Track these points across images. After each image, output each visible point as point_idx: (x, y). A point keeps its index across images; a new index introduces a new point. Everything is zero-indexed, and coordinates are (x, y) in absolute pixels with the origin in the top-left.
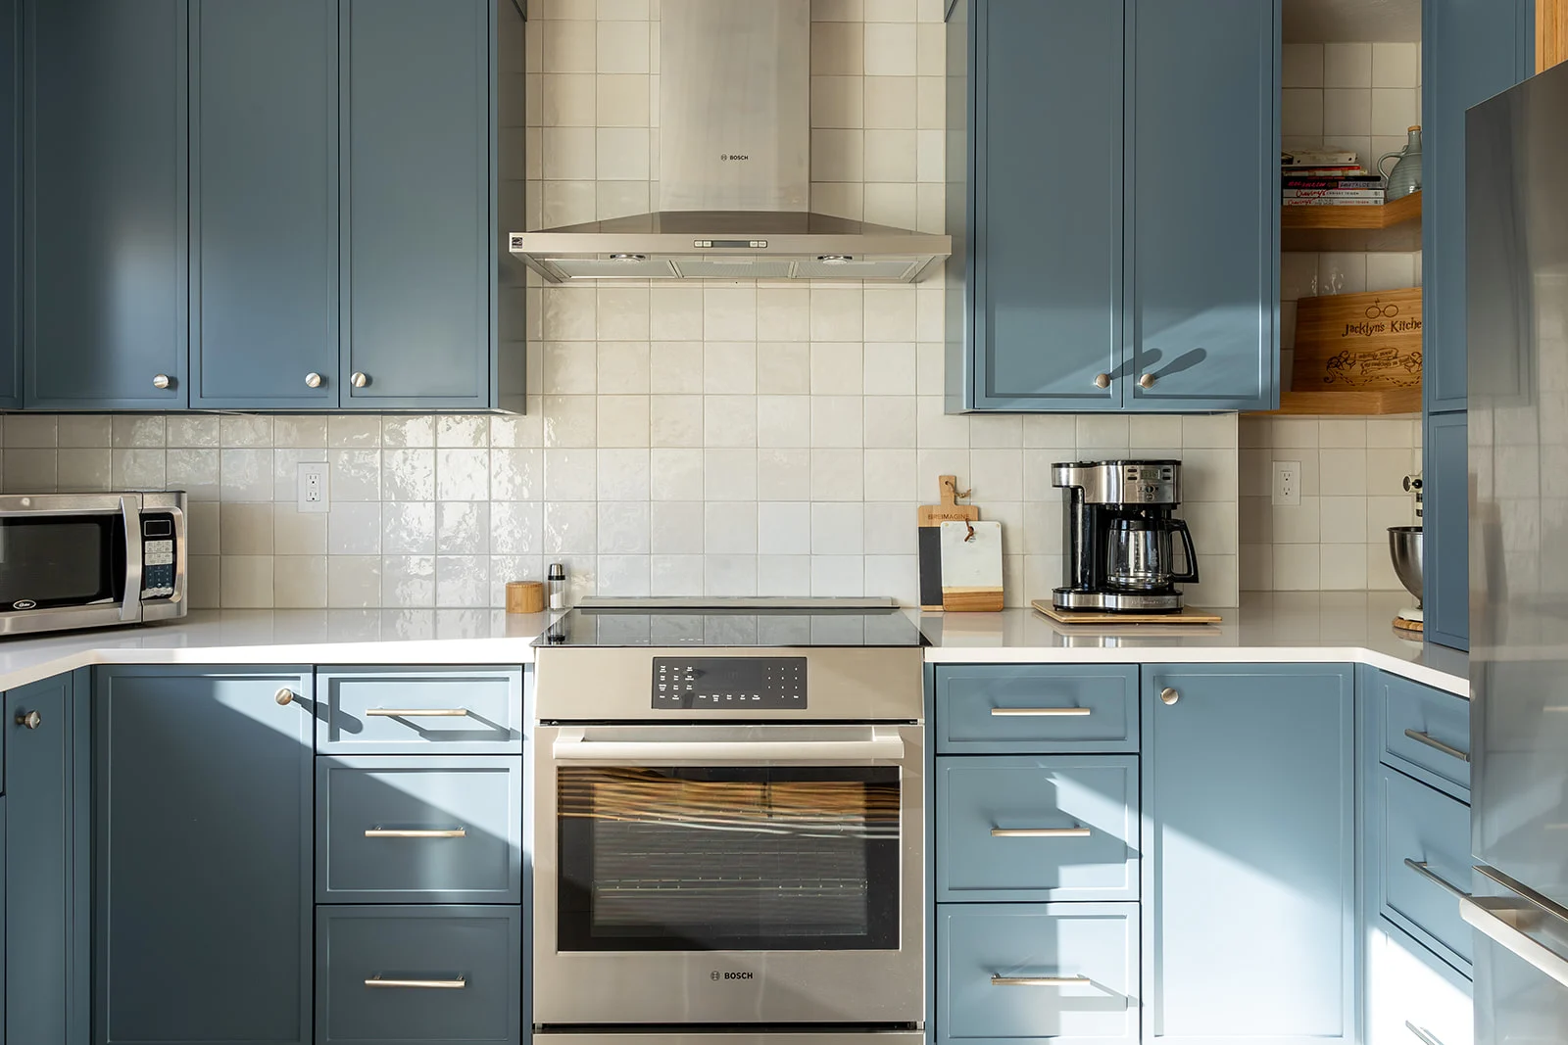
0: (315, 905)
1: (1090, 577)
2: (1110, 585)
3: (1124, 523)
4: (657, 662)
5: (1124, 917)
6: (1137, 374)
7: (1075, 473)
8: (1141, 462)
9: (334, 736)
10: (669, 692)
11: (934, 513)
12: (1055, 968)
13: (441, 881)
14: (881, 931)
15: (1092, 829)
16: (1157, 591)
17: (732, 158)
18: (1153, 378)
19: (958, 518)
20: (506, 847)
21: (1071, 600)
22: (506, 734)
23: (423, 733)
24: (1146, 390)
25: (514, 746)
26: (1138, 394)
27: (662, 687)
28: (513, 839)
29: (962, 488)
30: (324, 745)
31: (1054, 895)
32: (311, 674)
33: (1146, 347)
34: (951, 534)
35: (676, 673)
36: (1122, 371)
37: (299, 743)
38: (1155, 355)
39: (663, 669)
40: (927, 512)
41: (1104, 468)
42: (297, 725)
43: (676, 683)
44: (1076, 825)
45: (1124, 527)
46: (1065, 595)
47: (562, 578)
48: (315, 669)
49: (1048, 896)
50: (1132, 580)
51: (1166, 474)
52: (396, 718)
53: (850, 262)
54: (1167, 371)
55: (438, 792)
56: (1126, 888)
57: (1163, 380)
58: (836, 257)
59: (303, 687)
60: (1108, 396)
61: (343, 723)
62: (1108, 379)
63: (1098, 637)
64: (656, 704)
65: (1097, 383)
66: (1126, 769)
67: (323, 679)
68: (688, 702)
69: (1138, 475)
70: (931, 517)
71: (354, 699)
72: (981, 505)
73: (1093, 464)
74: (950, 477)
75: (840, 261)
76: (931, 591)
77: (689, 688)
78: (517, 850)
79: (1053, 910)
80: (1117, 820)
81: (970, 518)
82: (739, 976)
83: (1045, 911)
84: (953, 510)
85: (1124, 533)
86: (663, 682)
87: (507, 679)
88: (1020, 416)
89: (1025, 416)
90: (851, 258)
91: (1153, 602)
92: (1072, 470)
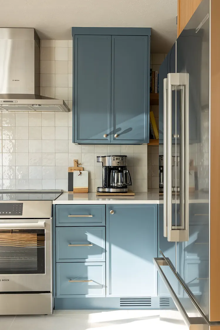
1: (106, 184)
2: (111, 186)
3: (114, 171)
5: (102, 266)
6: (114, 134)
7: (102, 159)
8: (116, 156)
11: (72, 169)
12: (87, 278)
14: (40, 269)
15: (94, 244)
16: (122, 188)
17: (15, 80)
18: (118, 135)
19: (78, 170)
21: (101, 190)
24: (117, 138)
26: (114, 139)
29: (79, 163)
31: (87, 260)
33: (117, 127)
34: (76, 173)
36: (111, 133)
38: (120, 129)
40: (71, 169)
41: (107, 157)
44: (90, 243)
45: (114, 172)
46: (99, 189)
49: (85, 260)
50: (116, 185)
51: (122, 159)
53: (40, 106)
54: (122, 133)
56: (102, 259)
57: (121, 136)
58: (36, 105)
60: (107, 140)
62: (107, 135)
63: (106, 199)
65: (104, 136)
66: (102, 230)
69: (115, 159)
70: (71, 170)
72: (84, 167)
73: (105, 157)
74: (76, 160)
75: (37, 106)
76: (71, 188)
79: (86, 264)
80: (101, 243)
81: (81, 170)
82: (6, 280)
83: (84, 264)
84: (77, 168)
85: (114, 173)
88: (94, 145)
89: (95, 145)
90: (40, 105)
91: (122, 190)
92: (101, 158)
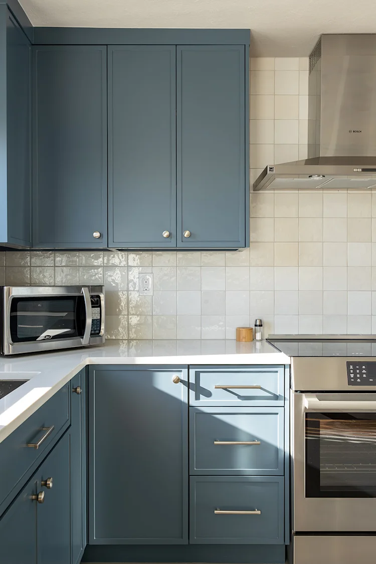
0: (189, 476)
4: (349, 364)
9: (197, 398)
10: (355, 378)
13: (245, 465)
20: (277, 450)
22: (276, 397)
23: (239, 397)
25: (281, 403)
27: (352, 376)
28: (280, 445)
30: (193, 402)
32: (187, 369)
35: (358, 369)
37: (181, 401)
39: (351, 367)
42: (180, 393)
43: (358, 373)
47: (261, 326)
48: (189, 367)
52: (225, 389)
55: (244, 424)
59: (183, 375)
61: (201, 392)
64: (350, 383)
67: (192, 372)
68: (364, 382)
71: (207, 381)
77: (364, 376)
78: (282, 451)
86: (352, 373)
87: (277, 372)
